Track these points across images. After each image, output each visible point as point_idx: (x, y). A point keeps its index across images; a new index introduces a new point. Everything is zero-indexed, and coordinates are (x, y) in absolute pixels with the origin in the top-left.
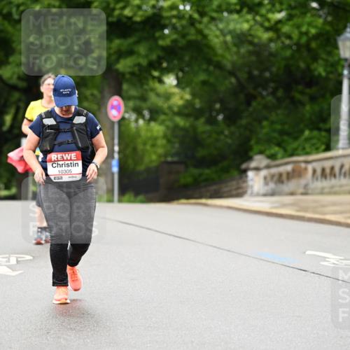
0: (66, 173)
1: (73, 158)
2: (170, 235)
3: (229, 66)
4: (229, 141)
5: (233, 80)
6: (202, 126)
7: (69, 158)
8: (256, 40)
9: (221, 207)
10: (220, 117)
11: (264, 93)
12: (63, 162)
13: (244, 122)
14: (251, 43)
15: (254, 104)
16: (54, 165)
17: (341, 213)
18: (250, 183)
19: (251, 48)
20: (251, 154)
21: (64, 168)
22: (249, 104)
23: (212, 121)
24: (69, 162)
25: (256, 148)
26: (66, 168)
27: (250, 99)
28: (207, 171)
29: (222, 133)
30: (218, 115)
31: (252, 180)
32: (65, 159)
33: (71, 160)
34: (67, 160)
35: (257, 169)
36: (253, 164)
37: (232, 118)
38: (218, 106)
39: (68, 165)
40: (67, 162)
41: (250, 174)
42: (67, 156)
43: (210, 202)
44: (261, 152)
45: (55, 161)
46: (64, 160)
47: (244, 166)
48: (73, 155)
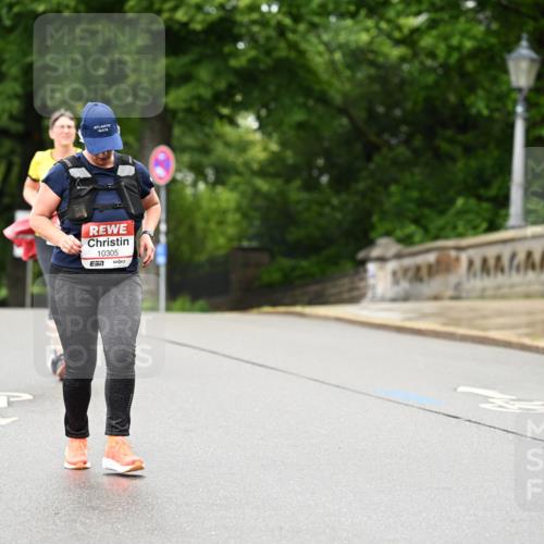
0: (110, 255)
1: (121, 232)
2: (247, 362)
3: (338, 99)
4: (338, 216)
5: (345, 121)
6: (295, 193)
7: (115, 232)
8: (381, 60)
9: (326, 318)
10: (325, 179)
11: (394, 141)
12: (105, 238)
13: (361, 186)
14: (372, 63)
15: (377, 158)
16: (92, 243)
17: (513, 327)
18: (371, 281)
19: (372, 71)
20: (373, 235)
21: (106, 248)
22: (369, 158)
23: (311, 185)
24: (115, 238)
25: (381, 228)
26: (110, 248)
27: (370, 151)
28: (304, 263)
29: (328, 203)
30: (321, 174)
31: (373, 276)
32: (110, 232)
33: (118, 234)
34: (112, 234)
35: (382, 260)
36: (375, 252)
37: (342, 181)
38: (320, 162)
39: (113, 243)
40: (111, 238)
41: (372, 267)
42: (113, 228)
43: (309, 310)
44: (388, 234)
45: (94, 236)
46: (107, 235)
47: (361, 255)
48: (122, 227)
